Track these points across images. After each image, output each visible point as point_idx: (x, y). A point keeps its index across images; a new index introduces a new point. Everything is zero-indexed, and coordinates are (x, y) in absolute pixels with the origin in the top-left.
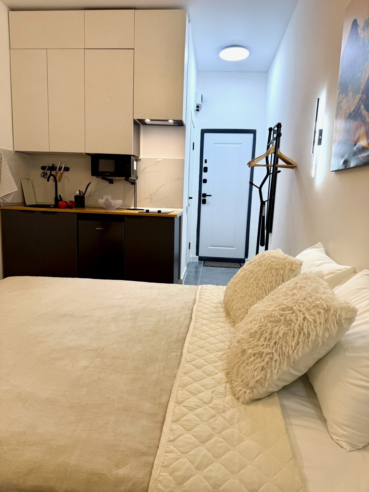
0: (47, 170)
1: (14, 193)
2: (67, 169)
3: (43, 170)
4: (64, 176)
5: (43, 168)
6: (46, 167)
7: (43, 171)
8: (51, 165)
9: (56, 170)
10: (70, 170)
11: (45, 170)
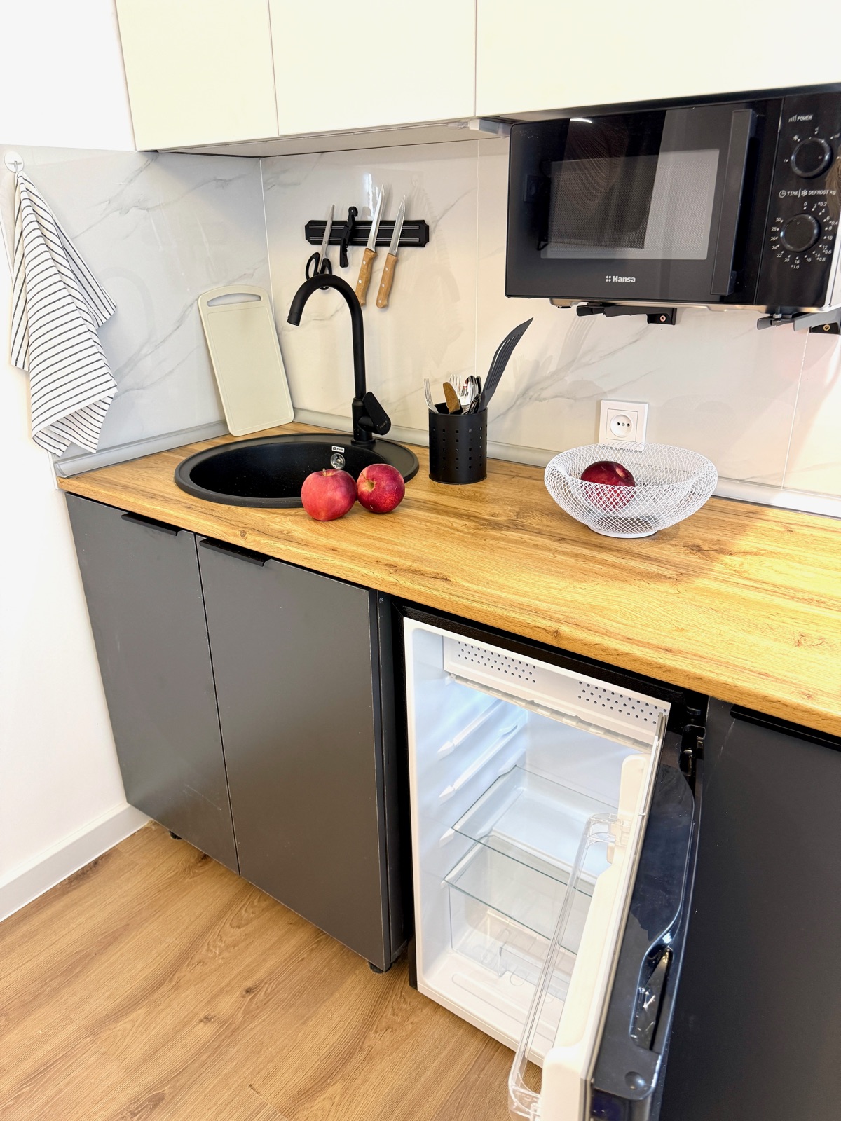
0: (330, 243)
1: (106, 407)
2: (417, 234)
3: (313, 242)
4: (403, 270)
5: (314, 231)
6: (325, 223)
7: (316, 249)
8: (344, 216)
9: (365, 244)
10: (433, 237)
11: (320, 243)
